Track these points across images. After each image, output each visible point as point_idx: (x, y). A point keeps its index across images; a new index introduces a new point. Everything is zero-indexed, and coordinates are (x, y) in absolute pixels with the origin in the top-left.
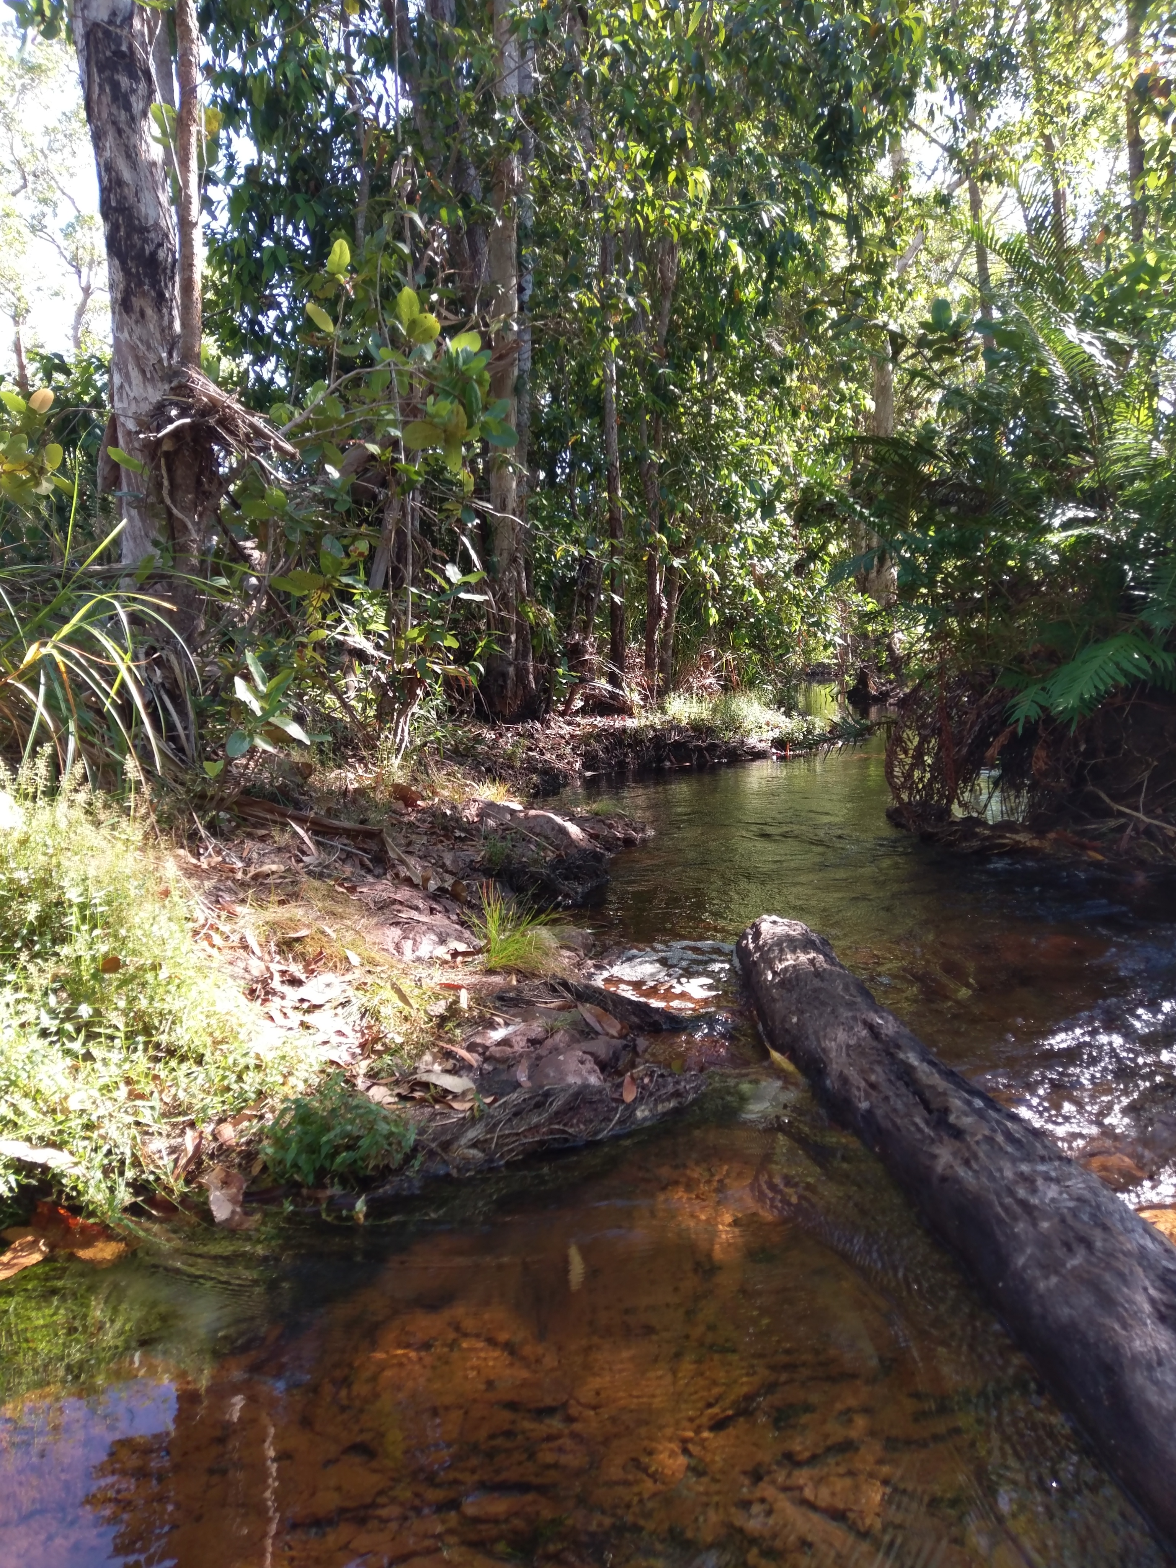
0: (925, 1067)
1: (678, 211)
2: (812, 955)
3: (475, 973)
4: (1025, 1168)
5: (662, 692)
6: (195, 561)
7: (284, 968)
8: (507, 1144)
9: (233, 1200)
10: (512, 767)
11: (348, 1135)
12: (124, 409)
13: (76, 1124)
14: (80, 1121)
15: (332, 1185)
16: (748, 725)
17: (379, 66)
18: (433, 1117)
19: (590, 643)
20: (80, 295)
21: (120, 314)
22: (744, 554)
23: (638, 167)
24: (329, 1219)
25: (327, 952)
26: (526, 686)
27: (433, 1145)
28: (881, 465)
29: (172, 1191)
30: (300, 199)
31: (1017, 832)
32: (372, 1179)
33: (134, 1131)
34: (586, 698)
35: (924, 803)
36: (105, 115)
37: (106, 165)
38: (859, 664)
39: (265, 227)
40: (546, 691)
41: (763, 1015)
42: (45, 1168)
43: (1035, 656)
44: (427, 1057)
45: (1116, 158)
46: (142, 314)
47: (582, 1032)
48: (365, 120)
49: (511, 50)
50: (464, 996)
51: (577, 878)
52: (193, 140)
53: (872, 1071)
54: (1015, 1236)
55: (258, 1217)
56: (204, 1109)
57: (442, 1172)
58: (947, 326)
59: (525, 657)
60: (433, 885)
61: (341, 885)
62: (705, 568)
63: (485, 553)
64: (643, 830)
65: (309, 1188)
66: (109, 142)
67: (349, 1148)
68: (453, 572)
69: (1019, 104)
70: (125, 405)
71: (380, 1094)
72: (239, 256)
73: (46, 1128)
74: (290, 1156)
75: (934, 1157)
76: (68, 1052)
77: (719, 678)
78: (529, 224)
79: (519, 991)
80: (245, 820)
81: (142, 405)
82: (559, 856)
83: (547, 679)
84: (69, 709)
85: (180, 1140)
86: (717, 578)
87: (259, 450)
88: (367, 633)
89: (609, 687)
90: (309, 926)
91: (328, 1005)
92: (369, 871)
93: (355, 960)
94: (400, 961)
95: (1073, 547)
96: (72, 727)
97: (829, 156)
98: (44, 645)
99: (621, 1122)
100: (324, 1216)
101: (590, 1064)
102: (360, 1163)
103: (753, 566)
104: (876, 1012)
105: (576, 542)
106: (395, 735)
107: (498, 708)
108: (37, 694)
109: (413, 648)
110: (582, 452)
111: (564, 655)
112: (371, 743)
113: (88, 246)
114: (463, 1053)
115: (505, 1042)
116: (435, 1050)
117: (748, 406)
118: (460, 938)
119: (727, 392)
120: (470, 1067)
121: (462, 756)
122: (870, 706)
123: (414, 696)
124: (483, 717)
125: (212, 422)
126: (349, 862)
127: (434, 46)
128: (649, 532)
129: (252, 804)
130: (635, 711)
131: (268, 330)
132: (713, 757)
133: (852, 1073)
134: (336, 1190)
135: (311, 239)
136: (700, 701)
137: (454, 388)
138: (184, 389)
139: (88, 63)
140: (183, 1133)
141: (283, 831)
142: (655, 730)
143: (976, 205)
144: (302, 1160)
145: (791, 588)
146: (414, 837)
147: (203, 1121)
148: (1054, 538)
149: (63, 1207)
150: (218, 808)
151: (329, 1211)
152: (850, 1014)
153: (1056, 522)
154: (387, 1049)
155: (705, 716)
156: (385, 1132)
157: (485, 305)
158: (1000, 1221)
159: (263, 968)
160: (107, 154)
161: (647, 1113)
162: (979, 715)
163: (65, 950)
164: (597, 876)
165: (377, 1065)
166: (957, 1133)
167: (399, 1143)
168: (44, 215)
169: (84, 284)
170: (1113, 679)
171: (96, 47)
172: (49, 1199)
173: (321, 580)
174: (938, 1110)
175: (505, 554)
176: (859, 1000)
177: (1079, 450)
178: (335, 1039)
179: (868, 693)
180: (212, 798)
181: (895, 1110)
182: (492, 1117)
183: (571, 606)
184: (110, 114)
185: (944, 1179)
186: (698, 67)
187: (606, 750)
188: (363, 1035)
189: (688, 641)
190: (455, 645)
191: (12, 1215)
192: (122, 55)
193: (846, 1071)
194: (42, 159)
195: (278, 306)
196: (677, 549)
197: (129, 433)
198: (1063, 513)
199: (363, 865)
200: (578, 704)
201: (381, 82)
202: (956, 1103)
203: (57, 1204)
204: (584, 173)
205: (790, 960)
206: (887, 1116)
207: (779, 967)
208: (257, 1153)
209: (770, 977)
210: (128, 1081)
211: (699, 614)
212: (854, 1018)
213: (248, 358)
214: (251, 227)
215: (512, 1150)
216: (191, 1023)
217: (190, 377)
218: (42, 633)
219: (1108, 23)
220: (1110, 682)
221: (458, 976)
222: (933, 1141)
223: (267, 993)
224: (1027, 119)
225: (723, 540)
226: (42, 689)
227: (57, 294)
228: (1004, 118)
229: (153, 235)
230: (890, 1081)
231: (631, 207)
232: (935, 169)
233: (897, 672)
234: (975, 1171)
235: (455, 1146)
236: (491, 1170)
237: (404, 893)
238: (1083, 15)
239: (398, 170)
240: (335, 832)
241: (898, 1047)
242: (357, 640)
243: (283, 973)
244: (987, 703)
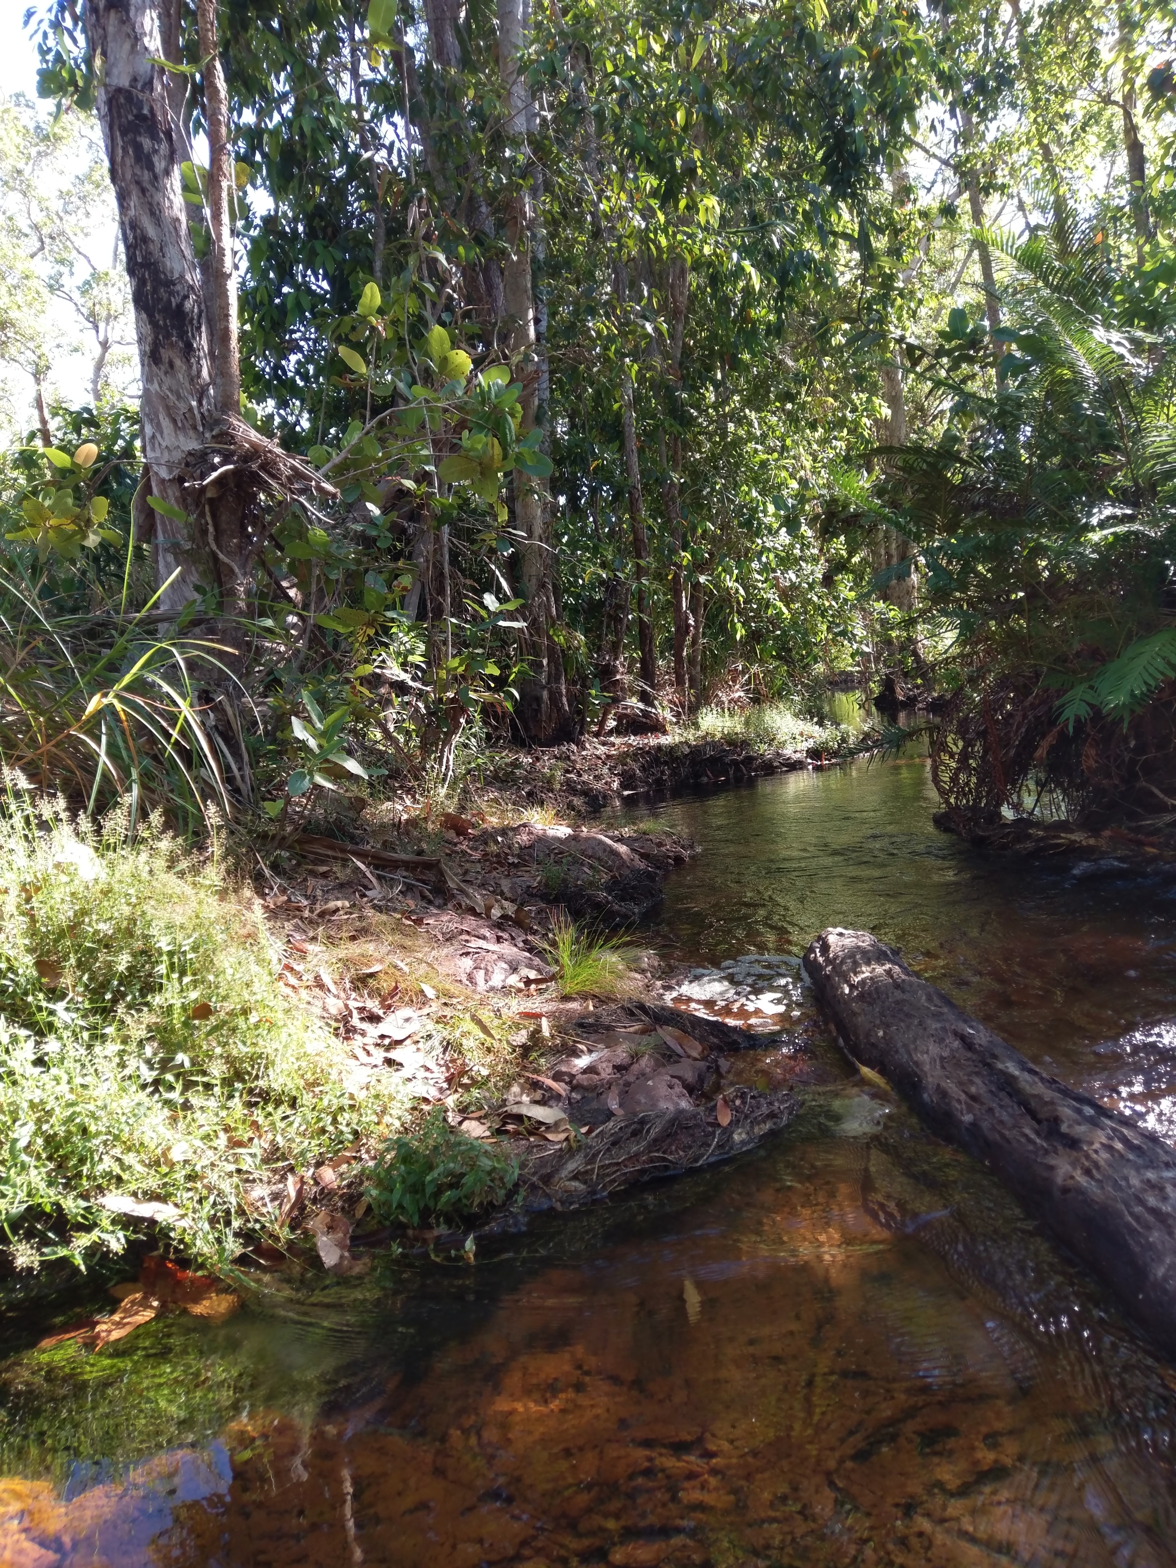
0: (1026, 1076)
1: (690, 236)
2: (888, 966)
3: (551, 1000)
4: (1150, 1175)
5: (694, 709)
6: (242, 605)
7: (361, 1005)
8: (608, 1175)
9: (340, 1245)
10: (552, 791)
11: (451, 1173)
12: (156, 458)
13: (179, 1175)
14: (184, 1173)
15: (438, 1226)
16: (781, 737)
17: (389, 111)
18: (530, 1149)
19: (620, 663)
20: (98, 350)
21: (149, 365)
22: (766, 568)
23: (648, 196)
24: (438, 1260)
25: (402, 986)
26: (560, 709)
27: (535, 1179)
28: (910, 473)
29: (277, 1239)
30: (318, 245)
31: (1072, 832)
32: (476, 1216)
33: (235, 1180)
34: (619, 718)
35: (975, 808)
36: (128, 176)
37: (131, 223)
38: (884, 671)
39: (286, 276)
40: (579, 712)
41: (842, 1028)
42: (153, 1222)
43: (1078, 655)
44: (515, 1089)
45: (1113, 163)
46: (171, 365)
47: (664, 1055)
48: (378, 165)
49: (520, 91)
50: (545, 1023)
51: (633, 899)
52: (224, 195)
53: (972, 1082)
54: (1151, 1247)
55: (366, 1260)
56: (302, 1153)
57: (545, 1206)
58: (965, 334)
59: (557, 680)
60: (496, 913)
61: (408, 918)
62: (730, 583)
63: (514, 579)
64: (692, 847)
65: (414, 1228)
66: (134, 201)
67: (451, 1186)
68: (489, 600)
69: (1017, 115)
70: (158, 454)
71: (475, 1129)
72: (262, 303)
73: (153, 1183)
74: (396, 1196)
75: (1052, 1168)
76: (167, 1103)
77: (747, 691)
78: (541, 256)
79: (598, 1017)
80: (304, 857)
81: (174, 453)
82: (613, 877)
83: (579, 700)
84: (131, 757)
85: (281, 1186)
86: (742, 591)
87: (302, 492)
88: (404, 665)
89: (641, 705)
90: (381, 961)
91: (408, 1042)
92: (430, 902)
93: (430, 993)
94: (474, 991)
95: (1110, 546)
96: (135, 775)
97: (837, 177)
98: (105, 695)
99: (719, 1146)
100: (433, 1256)
101: (679, 1089)
102: (464, 1201)
103: (776, 578)
104: (965, 1021)
105: (603, 565)
106: (441, 764)
107: (533, 733)
108: (99, 745)
109: (455, 678)
110: (603, 475)
111: (595, 676)
112: (417, 773)
113: (105, 301)
114: (549, 1082)
115: (590, 1070)
116: (522, 1081)
117: (762, 420)
118: (530, 967)
119: (743, 410)
120: (558, 1097)
121: (502, 781)
122: (899, 711)
123: (458, 725)
124: (519, 742)
125: (254, 466)
126: (409, 895)
127: (442, 90)
128: (673, 551)
129: (311, 841)
130: (668, 727)
131: (290, 374)
132: (750, 770)
133: (950, 1086)
134: (443, 1230)
135: (329, 284)
136: (731, 715)
137: (487, 422)
138: (226, 437)
139: (111, 128)
140: (283, 1179)
141: (344, 866)
142: (689, 746)
143: (977, 215)
144: (407, 1202)
145: (815, 599)
146: (468, 866)
147: (303, 1165)
148: (1095, 537)
149: (171, 1261)
150: (280, 846)
151: (437, 1251)
152: (939, 1025)
153: (1094, 521)
154: (474, 1083)
155: (738, 729)
156: (488, 1168)
157: (504, 338)
158: (1132, 1231)
159: (341, 1005)
160: (132, 213)
161: (744, 1136)
162: (1025, 717)
163: (157, 1000)
164: (653, 895)
165: (466, 1098)
166: (1073, 1143)
167: (501, 1179)
168: (61, 275)
169: (101, 339)
170: (1162, 673)
171: (119, 113)
172: (155, 1253)
173: (366, 616)
174: (1048, 1120)
175: (534, 581)
176: (945, 1010)
177: (1109, 449)
178: (422, 1074)
179: (895, 699)
180: (274, 837)
181: (1002, 1122)
182: (591, 1147)
183: (600, 628)
184: (134, 175)
185: (1065, 1190)
186: (707, 97)
187: (643, 768)
188: (448, 1069)
189: (714, 656)
190: (497, 672)
191: (119, 1272)
192: (144, 118)
193: (943, 1084)
194: (58, 221)
195: (300, 349)
196: (699, 566)
197: (163, 481)
198: (1100, 512)
199: (423, 897)
200: (611, 723)
201: (392, 128)
202: (1066, 1111)
203: (164, 1258)
204: (596, 205)
205: (866, 972)
206: (993, 1129)
207: (856, 979)
208: (361, 1195)
209: (847, 991)
210: (227, 1129)
211: (724, 630)
212: (944, 1029)
213: (271, 403)
214: (272, 275)
215: (614, 1181)
216: (285, 1066)
217: (231, 424)
218: (103, 685)
219: (1099, 32)
220: (1161, 677)
221: (535, 1004)
222: (1047, 1152)
223: (348, 1031)
224: (1023, 129)
225: (746, 555)
226: (104, 738)
227: (76, 350)
228: (1002, 128)
229: (178, 287)
230: (991, 1092)
231: (643, 237)
232: (933, 183)
233: (923, 676)
234: (1097, 1181)
235: (556, 1179)
236: (594, 1202)
237: (470, 923)
238: (1074, 26)
239: (414, 212)
240: (394, 865)
241: (995, 1056)
242: (395, 672)
243: (361, 1010)
244: (1032, 704)
